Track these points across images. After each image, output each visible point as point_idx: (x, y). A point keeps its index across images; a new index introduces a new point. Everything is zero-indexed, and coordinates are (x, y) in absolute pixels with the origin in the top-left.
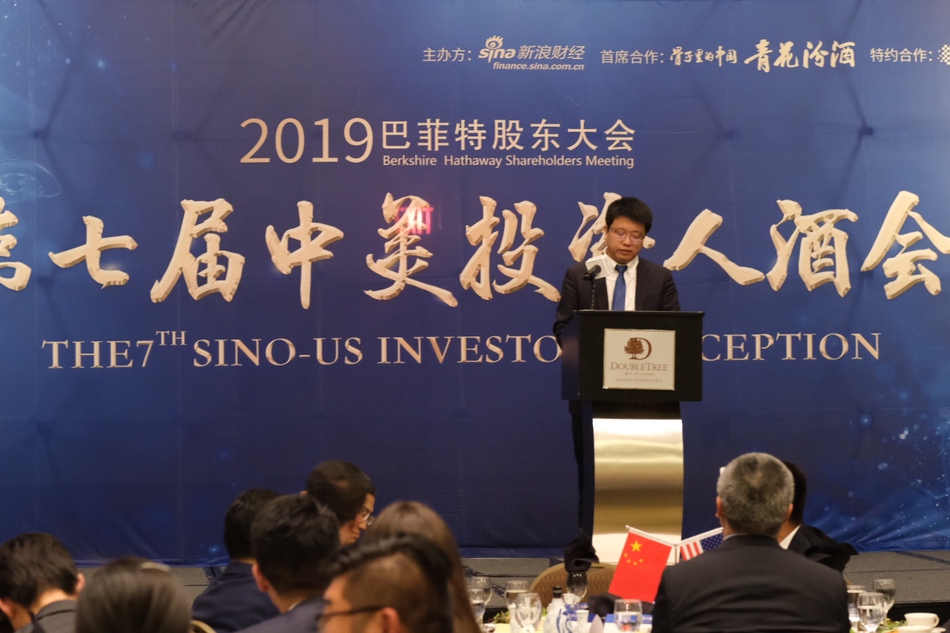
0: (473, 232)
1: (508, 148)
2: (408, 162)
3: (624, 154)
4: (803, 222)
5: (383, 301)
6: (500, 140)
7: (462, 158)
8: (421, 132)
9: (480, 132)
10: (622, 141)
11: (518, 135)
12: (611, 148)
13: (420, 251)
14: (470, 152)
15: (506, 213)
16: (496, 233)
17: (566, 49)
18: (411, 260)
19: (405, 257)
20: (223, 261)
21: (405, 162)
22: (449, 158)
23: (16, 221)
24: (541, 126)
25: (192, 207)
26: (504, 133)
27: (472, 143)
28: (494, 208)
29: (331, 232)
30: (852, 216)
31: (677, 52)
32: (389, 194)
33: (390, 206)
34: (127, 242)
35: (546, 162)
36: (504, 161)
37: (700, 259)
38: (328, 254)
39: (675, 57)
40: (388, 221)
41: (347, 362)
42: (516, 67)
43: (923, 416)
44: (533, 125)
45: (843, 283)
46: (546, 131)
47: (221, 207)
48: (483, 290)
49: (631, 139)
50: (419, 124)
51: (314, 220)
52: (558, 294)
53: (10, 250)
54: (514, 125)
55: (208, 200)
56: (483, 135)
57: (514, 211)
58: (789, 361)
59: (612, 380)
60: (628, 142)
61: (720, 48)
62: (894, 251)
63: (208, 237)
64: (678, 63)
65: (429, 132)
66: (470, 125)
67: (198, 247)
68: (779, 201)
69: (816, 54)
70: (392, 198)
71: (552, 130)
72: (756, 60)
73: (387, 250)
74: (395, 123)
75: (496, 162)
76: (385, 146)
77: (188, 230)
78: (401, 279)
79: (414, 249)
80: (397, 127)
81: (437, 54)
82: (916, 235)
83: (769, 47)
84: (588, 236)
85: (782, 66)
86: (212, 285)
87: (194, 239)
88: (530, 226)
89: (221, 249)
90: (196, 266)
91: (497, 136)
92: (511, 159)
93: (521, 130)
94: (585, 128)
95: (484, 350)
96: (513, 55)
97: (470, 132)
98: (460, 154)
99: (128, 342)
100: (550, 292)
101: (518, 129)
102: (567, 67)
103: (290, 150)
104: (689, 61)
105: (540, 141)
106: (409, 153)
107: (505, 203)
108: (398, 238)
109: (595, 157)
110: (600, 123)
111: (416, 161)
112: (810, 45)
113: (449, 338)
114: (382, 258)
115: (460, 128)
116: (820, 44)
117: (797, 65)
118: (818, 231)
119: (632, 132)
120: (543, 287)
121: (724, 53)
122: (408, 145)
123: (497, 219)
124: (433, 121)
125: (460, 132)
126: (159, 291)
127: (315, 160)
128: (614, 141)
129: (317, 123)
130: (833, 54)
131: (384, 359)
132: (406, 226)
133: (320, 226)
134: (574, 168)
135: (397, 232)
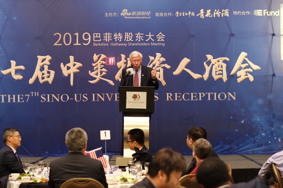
0: (119, 64)
1: (129, 41)
2: (100, 45)
3: (162, 42)
4: (214, 61)
5: (93, 84)
6: (126, 38)
7: (116, 44)
8: (104, 36)
9: (121, 36)
10: (161, 38)
11: (132, 37)
12: (158, 40)
13: (104, 70)
14: (118, 42)
16: (125, 65)
17: (145, 13)
18: (101, 72)
20: (49, 73)
21: (99, 45)
22: (112, 44)
24: (138, 34)
25: (40, 58)
26: (128, 36)
27: (119, 39)
28: (125, 58)
29: (79, 65)
30: (228, 59)
31: (177, 13)
32: (95, 54)
33: (95, 57)
34: (22, 67)
35: (140, 44)
36: (128, 44)
37: (184, 71)
38: (78, 71)
39: (176, 14)
40: (95, 61)
41: (83, 101)
42: (131, 18)
43: (248, 116)
44: (136, 34)
45: (225, 78)
46: (140, 36)
47: (48, 58)
49: (164, 38)
50: (104, 34)
51: (74, 61)
54: (130, 34)
55: (45, 56)
56: (122, 37)
58: (209, 100)
59: (128, 106)
60: (163, 39)
61: (190, 11)
62: (240, 69)
63: (45, 66)
64: (177, 16)
65: (106, 36)
66: (118, 34)
67: (42, 69)
68: (206, 55)
69: (217, 13)
71: (141, 36)
72: (200, 15)
73: (94, 70)
74: (97, 34)
75: (125, 45)
76: (94, 40)
77: (39, 64)
78: (98, 77)
79: (102, 69)
80: (97, 35)
81: (109, 14)
82: (247, 64)
83: (204, 11)
84: (152, 65)
85: (208, 16)
86: (46, 79)
87: (41, 67)
89: (48, 69)
90: (41, 74)
91: (126, 37)
92: (130, 44)
93: (133, 35)
94: (151, 35)
96: (130, 14)
97: (118, 36)
98: (115, 42)
99: (23, 95)
101: (132, 35)
102: (146, 17)
103: (67, 42)
104: (181, 15)
105: (138, 39)
106: (101, 42)
108: (98, 66)
109: (154, 43)
110: (155, 33)
111: (103, 44)
112: (216, 11)
113: (112, 94)
114: (93, 72)
115: (115, 35)
116: (219, 10)
117: (212, 16)
118: (218, 64)
119: (164, 36)
121: (191, 13)
122: (100, 40)
123: (126, 61)
124: (108, 33)
125: (115, 36)
126: (31, 81)
127: (74, 44)
128: (159, 38)
129: (75, 34)
130: (222, 13)
131: (94, 100)
132: (100, 63)
133: (76, 63)
134: (148, 46)
135: (97, 64)
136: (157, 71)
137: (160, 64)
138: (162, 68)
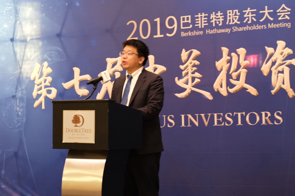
0: (219, 64)
1: (233, 23)
2: (191, 34)
3: (286, 21)
5: (182, 98)
6: (230, 20)
7: (214, 30)
8: (196, 20)
10: (285, 15)
11: (237, 17)
12: (280, 19)
13: (197, 75)
14: (217, 27)
15: (233, 54)
16: (229, 64)
18: (193, 79)
19: (191, 78)
22: (208, 31)
23: (52, 71)
25: (110, 61)
26: (231, 16)
28: (227, 52)
29: (161, 68)
32: (184, 49)
33: (184, 54)
34: (88, 77)
35: (250, 28)
36: (232, 30)
40: (184, 62)
41: (169, 126)
46: (250, 13)
48: (224, 92)
49: (289, 13)
50: (196, 16)
51: (155, 63)
52: (257, 92)
53: (50, 83)
54: (236, 12)
55: (115, 58)
56: (222, 18)
57: (236, 53)
59: (67, 138)
60: (288, 15)
63: (116, 73)
65: (200, 19)
66: (217, 14)
70: (185, 51)
71: (252, 13)
73: (183, 75)
74: (186, 17)
75: (228, 30)
76: (182, 28)
78: (189, 88)
79: (194, 73)
80: (186, 19)
84: (270, 63)
88: (243, 60)
91: (228, 18)
92: (235, 28)
93: (239, 14)
94: (268, 10)
95: (224, 120)
98: (212, 28)
100: (253, 91)
101: (237, 14)
105: (247, 19)
106: (191, 30)
107: (232, 50)
108: (188, 69)
109: (272, 24)
110: (274, 7)
111: (194, 33)
113: (209, 114)
114: (181, 79)
115: (213, 16)
119: (289, 10)
120: (250, 89)
122: (191, 26)
123: (229, 58)
124: (201, 14)
125: (213, 18)
126: (99, 96)
127: (155, 37)
128: (281, 15)
129: (155, 20)
131: (183, 125)
132: (191, 63)
133: (157, 66)
134: (263, 30)
135: (187, 66)
136: (279, 72)
137: (283, 60)
138: (287, 66)
